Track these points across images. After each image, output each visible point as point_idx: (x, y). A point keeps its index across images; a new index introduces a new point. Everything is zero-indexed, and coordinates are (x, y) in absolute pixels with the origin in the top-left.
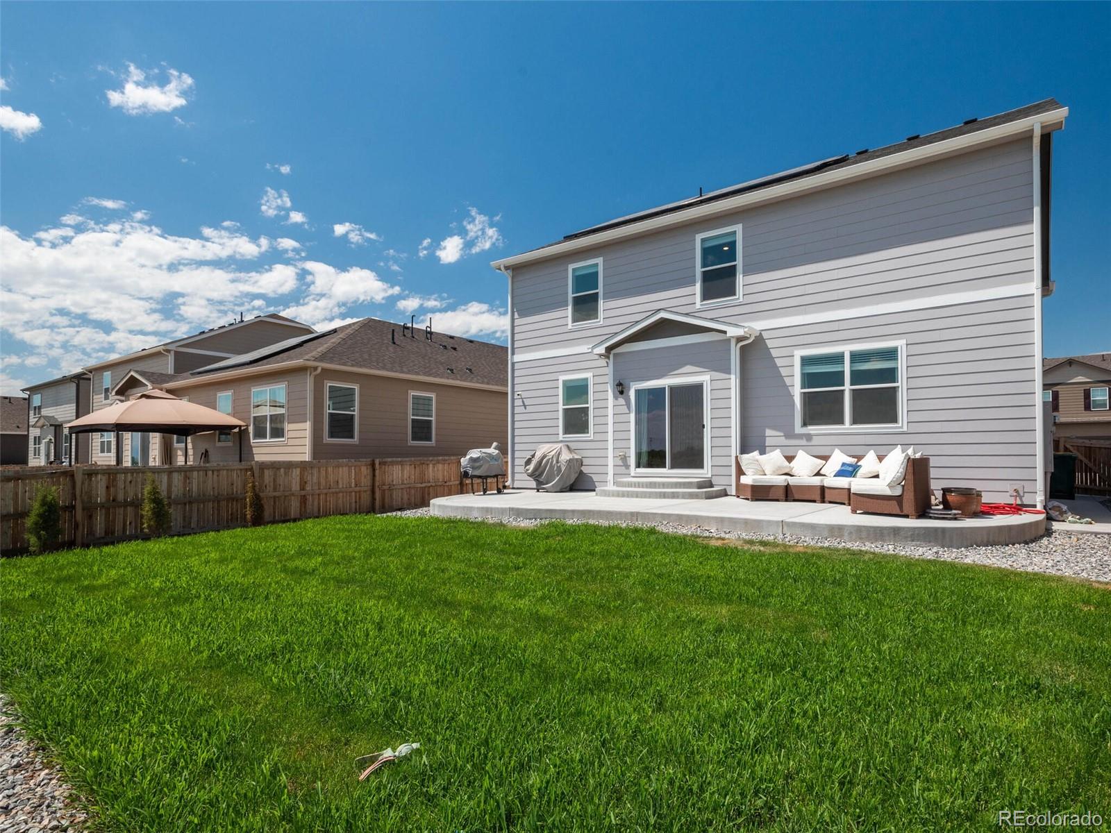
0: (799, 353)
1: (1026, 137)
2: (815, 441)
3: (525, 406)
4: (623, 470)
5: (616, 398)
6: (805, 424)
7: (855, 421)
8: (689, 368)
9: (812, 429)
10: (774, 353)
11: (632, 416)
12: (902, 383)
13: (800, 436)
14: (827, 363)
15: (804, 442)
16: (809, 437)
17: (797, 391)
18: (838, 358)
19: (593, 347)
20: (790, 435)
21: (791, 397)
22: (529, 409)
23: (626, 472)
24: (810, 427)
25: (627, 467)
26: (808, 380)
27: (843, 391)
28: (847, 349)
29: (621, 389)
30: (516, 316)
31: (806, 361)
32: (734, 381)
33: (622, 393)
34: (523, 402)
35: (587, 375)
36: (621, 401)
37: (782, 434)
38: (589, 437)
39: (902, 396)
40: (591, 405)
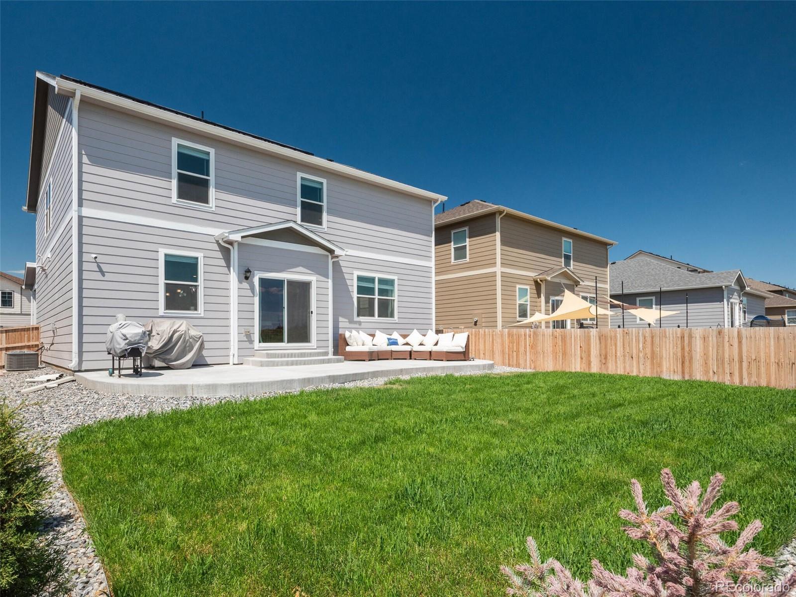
0: (357, 273)
1: (429, 201)
2: (363, 325)
3: (103, 273)
4: (247, 345)
5: (240, 282)
6: (358, 315)
7: (379, 316)
8: (300, 269)
9: (362, 319)
10: (344, 270)
11: (257, 300)
12: (396, 298)
13: (356, 322)
14: (366, 282)
15: (357, 326)
16: (360, 323)
17: (355, 295)
18: (372, 280)
19: (230, 233)
20: (351, 321)
21: (352, 298)
22: (108, 277)
23: (250, 346)
24: (361, 318)
25: (251, 341)
26: (361, 290)
27: (374, 299)
28: (377, 276)
29: (246, 275)
30: (85, 159)
31: (360, 279)
32: (330, 282)
33: (247, 278)
34: (99, 267)
35: (199, 255)
36: (245, 285)
37: (347, 321)
38: (197, 314)
39: (396, 304)
40: (201, 283)
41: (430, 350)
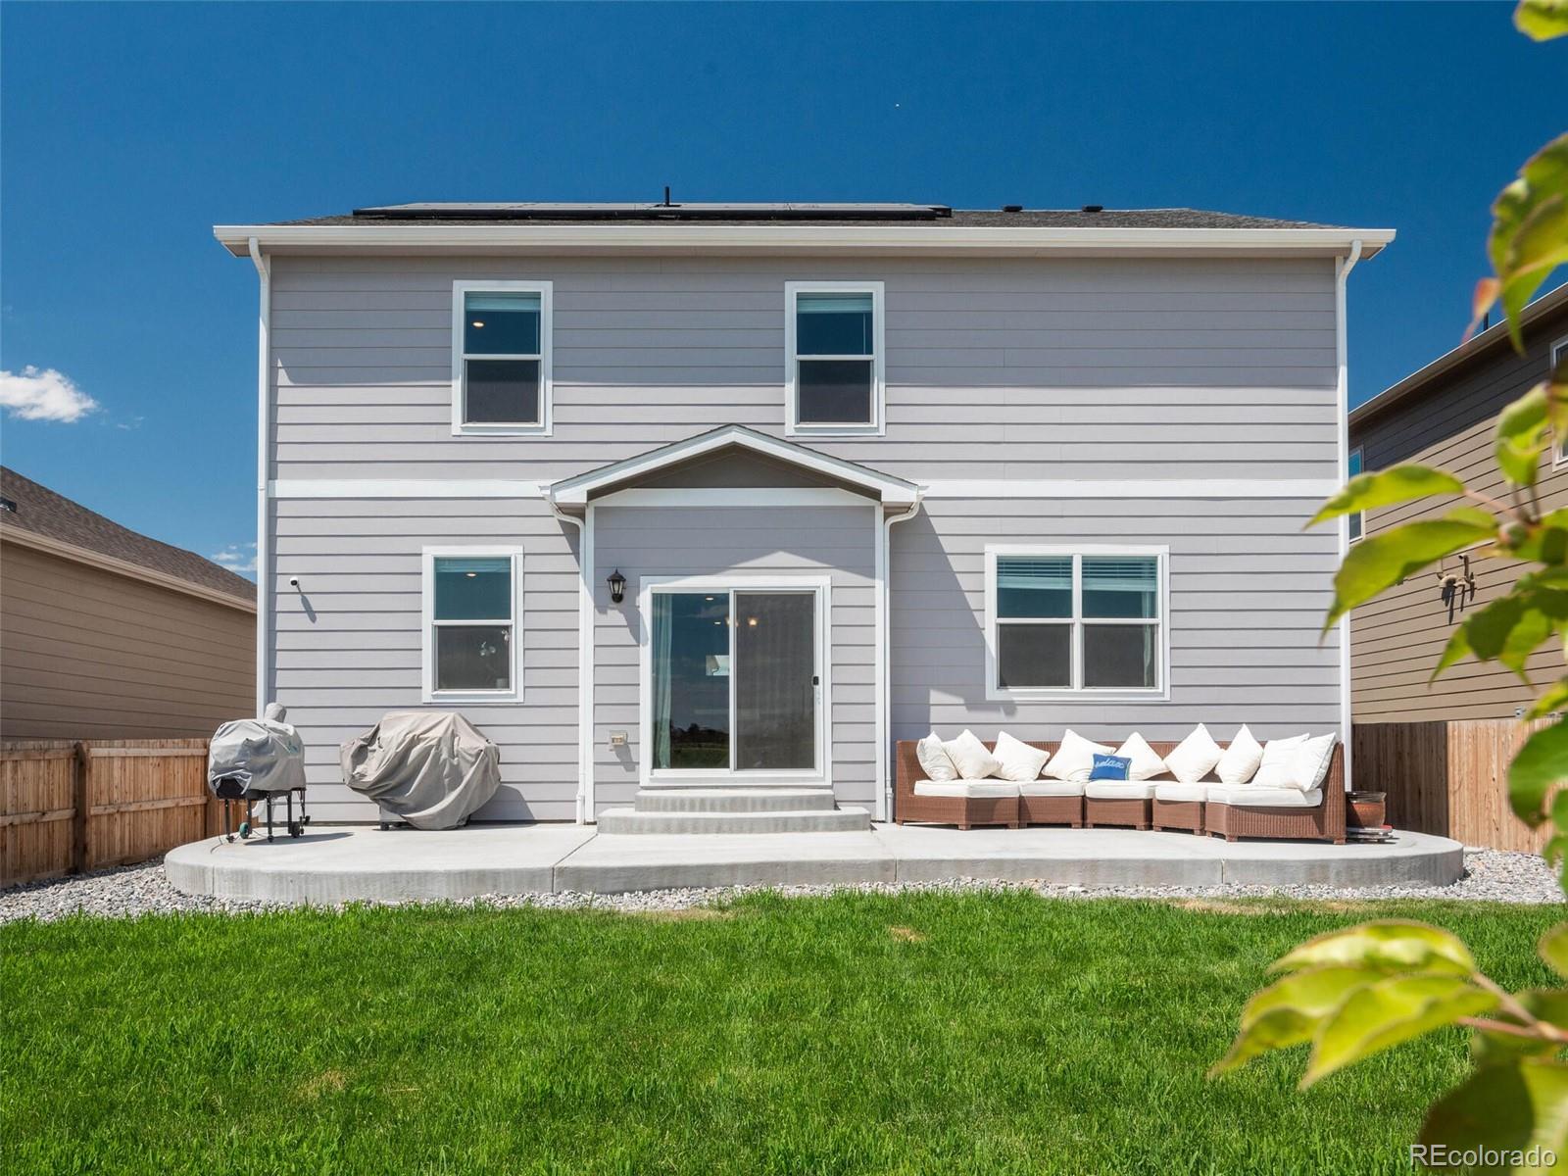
0: (994, 551)
2: (1022, 715)
3: (312, 614)
4: (619, 772)
5: (600, 608)
6: (1003, 683)
7: (1088, 682)
8: (781, 558)
9: (1017, 693)
10: (947, 544)
11: (645, 653)
12: (1163, 619)
13: (994, 706)
14: (1036, 574)
15: (1001, 717)
16: (1010, 707)
17: (990, 621)
18: (1062, 567)
19: (555, 487)
20: (976, 702)
21: (978, 631)
22: (323, 621)
23: (630, 776)
24: (1012, 690)
25: (631, 765)
26: (1009, 602)
27: (1067, 627)
28: (1077, 552)
29: (616, 589)
30: (283, 378)
31: (1006, 566)
32: (880, 591)
33: (618, 598)
34: (305, 602)
35: (512, 550)
36: (616, 616)
37: (962, 701)
38: (511, 696)
39: (1163, 642)
40: (517, 621)
41: (1202, 799)
